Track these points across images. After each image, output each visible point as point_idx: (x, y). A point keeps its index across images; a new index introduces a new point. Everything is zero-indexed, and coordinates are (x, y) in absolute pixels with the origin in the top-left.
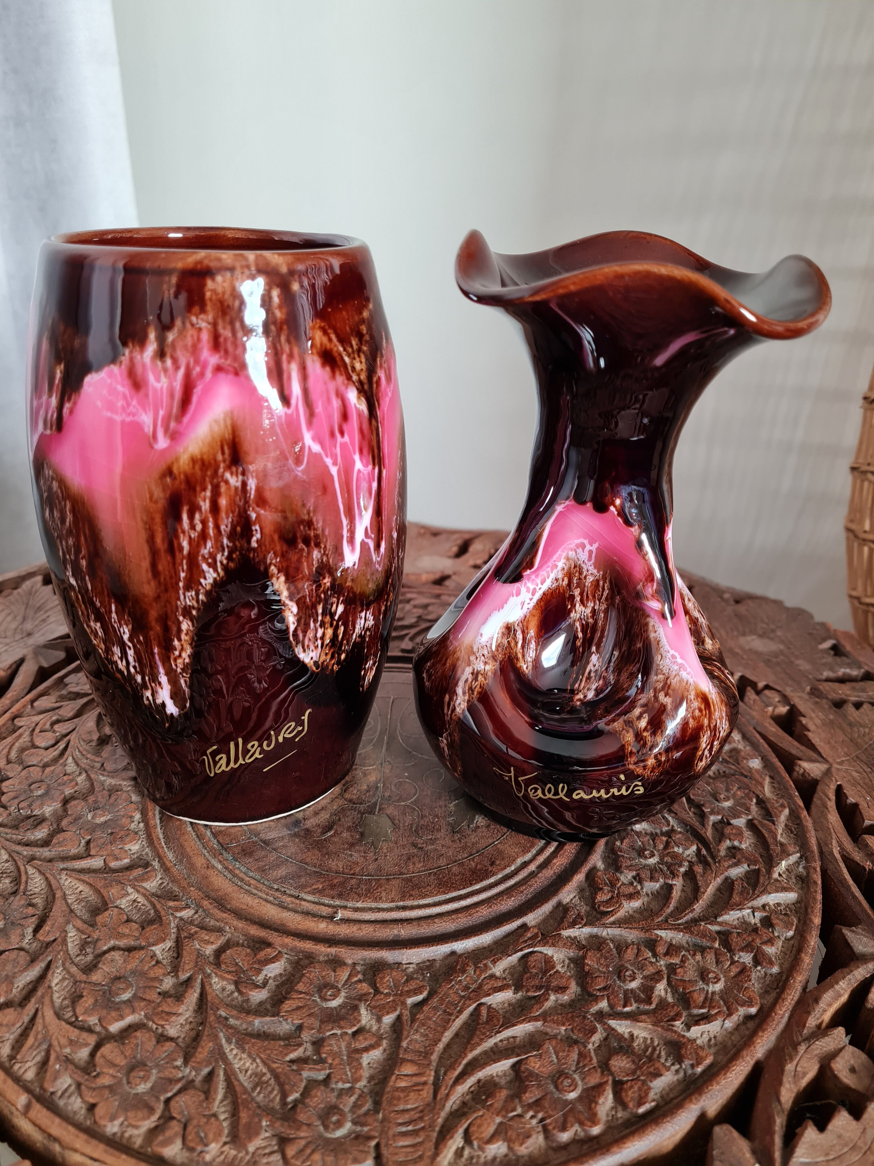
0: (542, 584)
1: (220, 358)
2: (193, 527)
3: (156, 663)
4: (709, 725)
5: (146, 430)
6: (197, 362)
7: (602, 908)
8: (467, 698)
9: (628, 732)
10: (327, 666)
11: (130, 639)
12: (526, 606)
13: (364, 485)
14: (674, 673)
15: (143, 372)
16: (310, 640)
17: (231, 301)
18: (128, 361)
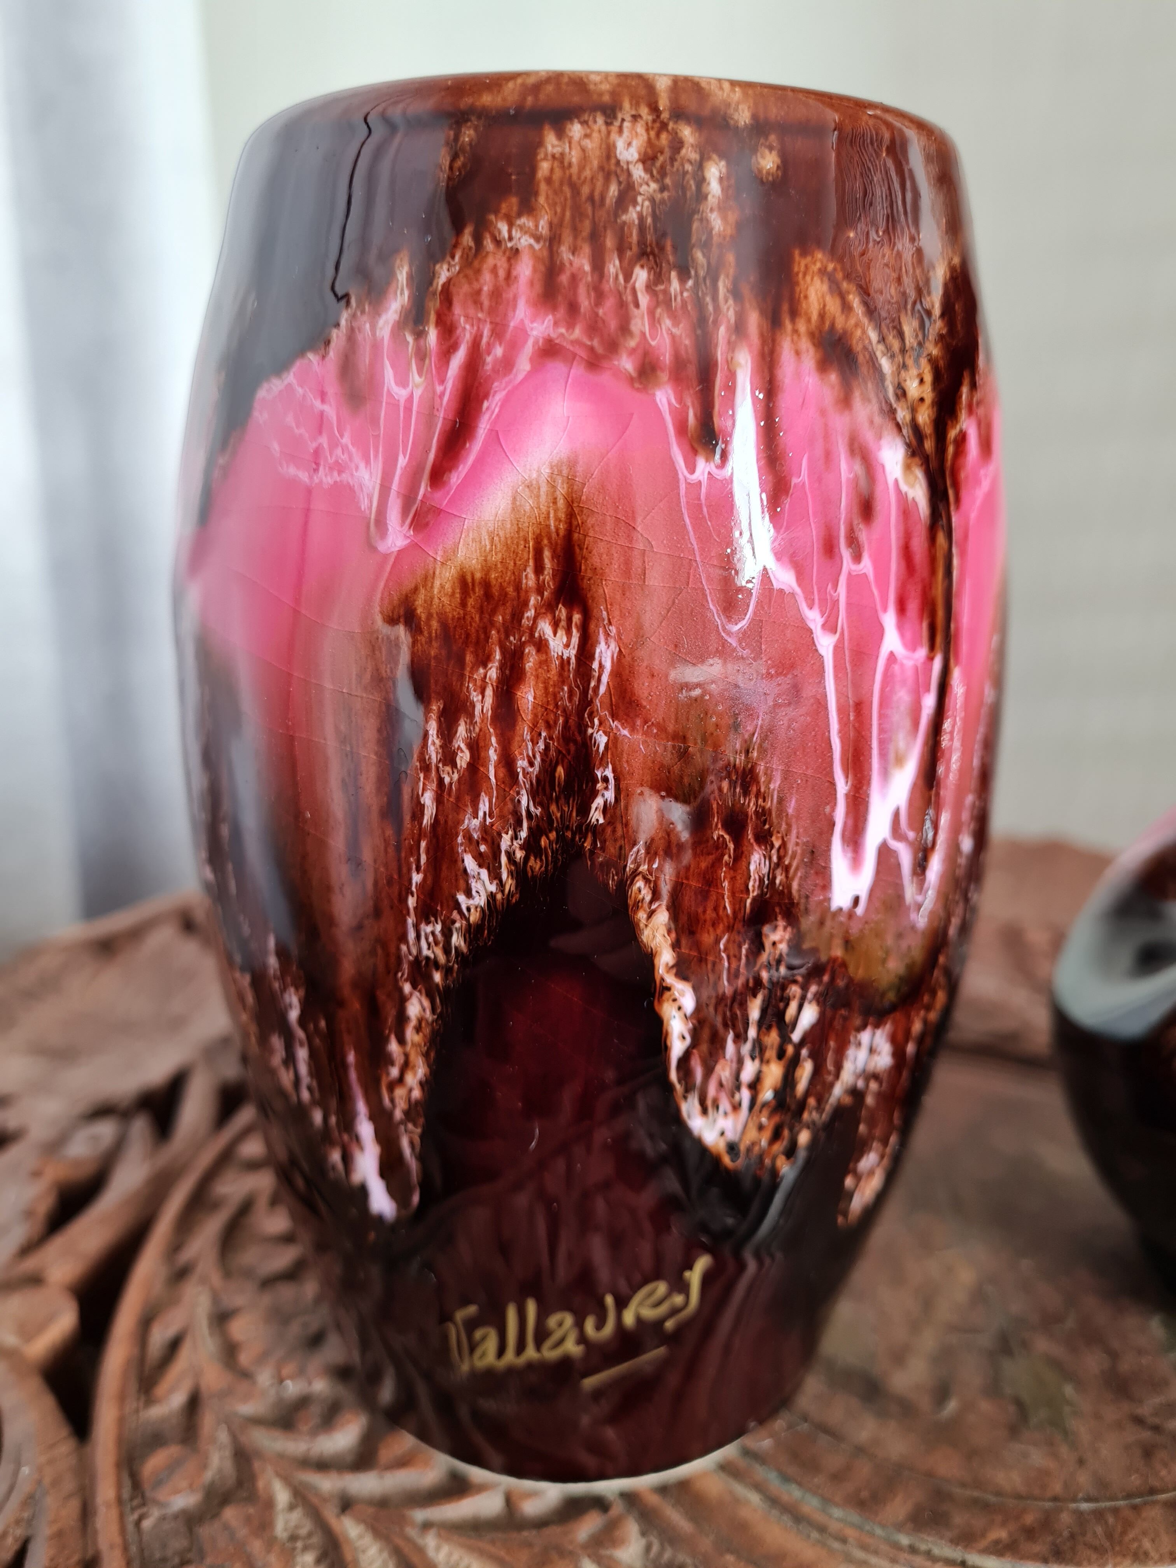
1: (556, 324)
2: (449, 758)
3: (350, 1086)
5: (364, 505)
6: (498, 332)
10: (761, 1157)
11: (302, 1022)
13: (902, 698)
15: (372, 365)
16: (721, 1085)
17: (599, 184)
18: (343, 340)
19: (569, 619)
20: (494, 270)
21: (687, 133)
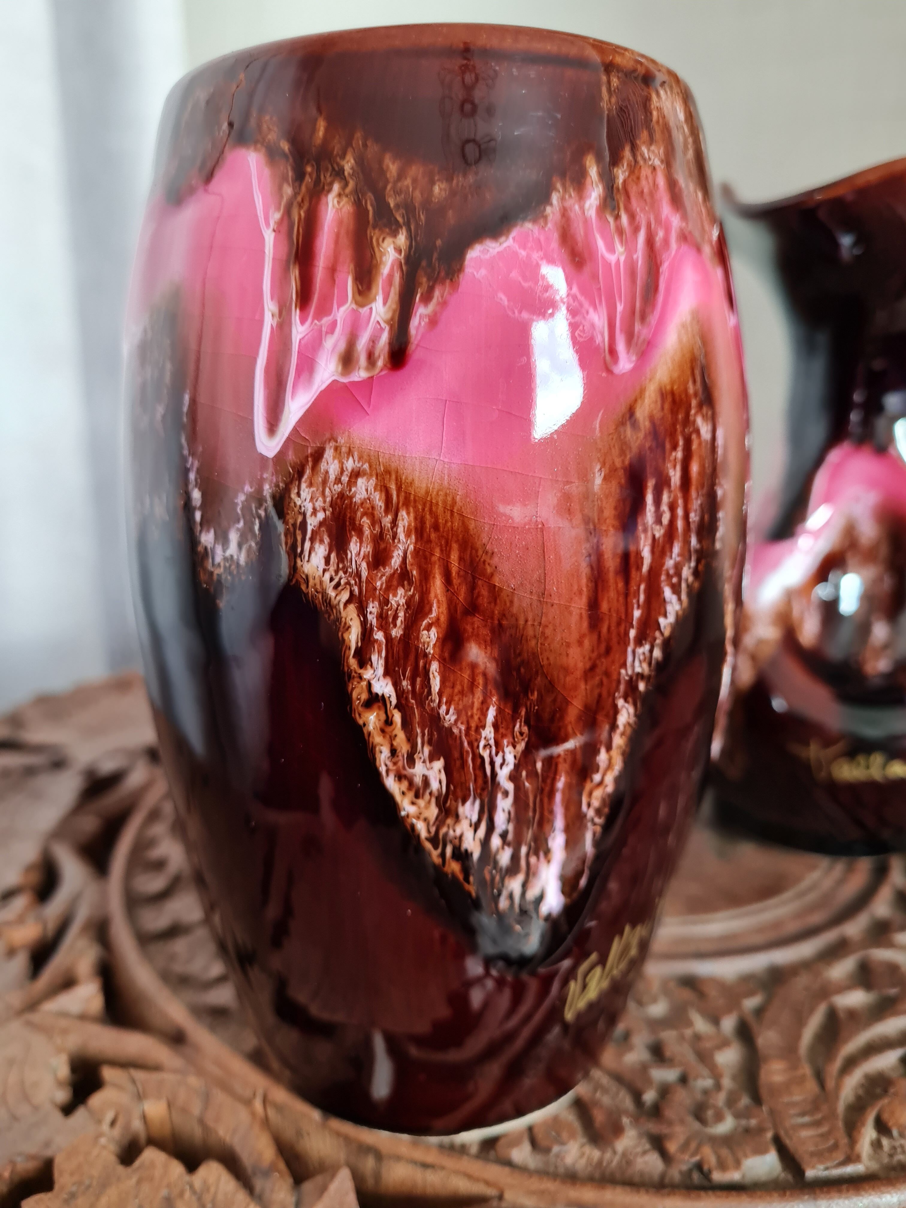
2: (658, 518)
3: (551, 812)
6: (657, 221)
11: (513, 776)
15: (586, 234)
18: (558, 216)
19: (708, 414)
20: (647, 178)
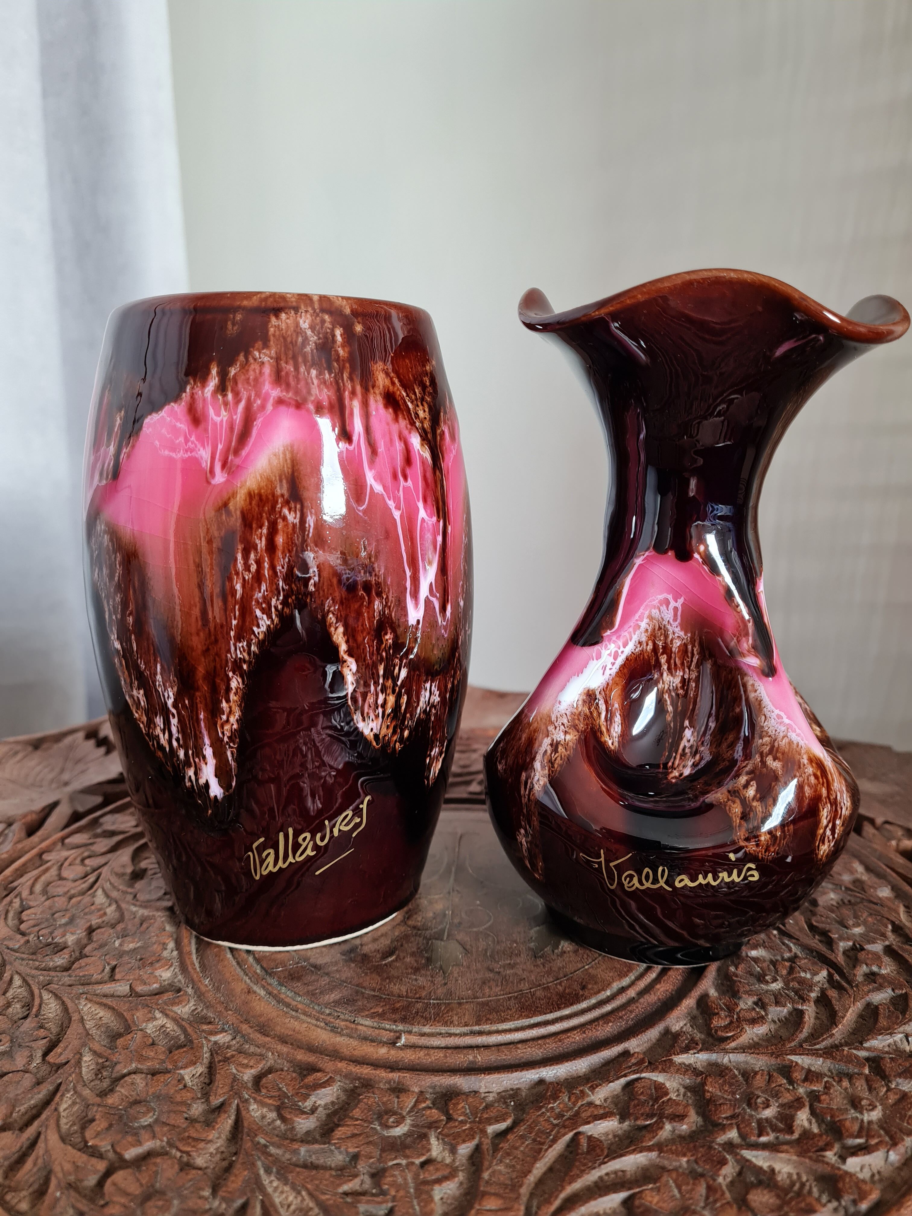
0: (624, 647)
1: (282, 391)
2: (247, 568)
3: (201, 732)
4: (828, 797)
5: (204, 465)
6: (258, 395)
7: (720, 1033)
8: (547, 772)
9: (734, 802)
10: (389, 742)
11: (175, 705)
12: (608, 672)
13: (429, 536)
14: (782, 734)
15: (203, 407)
16: (370, 706)
17: (294, 337)
18: (189, 398)
19: (296, 507)
20: (254, 370)
21: (326, 317)
